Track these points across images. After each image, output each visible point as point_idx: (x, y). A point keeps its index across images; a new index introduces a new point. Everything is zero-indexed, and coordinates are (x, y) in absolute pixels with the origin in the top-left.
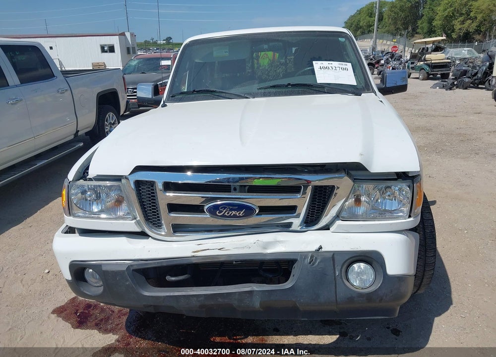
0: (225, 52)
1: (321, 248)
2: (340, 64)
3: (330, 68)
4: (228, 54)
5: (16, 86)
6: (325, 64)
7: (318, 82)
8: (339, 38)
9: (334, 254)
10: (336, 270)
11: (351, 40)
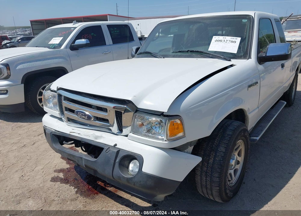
0: (176, 29)
1: (116, 145)
2: (232, 38)
3: (223, 41)
4: (177, 30)
5: (110, 45)
6: (221, 38)
7: (209, 50)
8: (243, 20)
9: (119, 150)
10: (117, 159)
11: (252, 21)
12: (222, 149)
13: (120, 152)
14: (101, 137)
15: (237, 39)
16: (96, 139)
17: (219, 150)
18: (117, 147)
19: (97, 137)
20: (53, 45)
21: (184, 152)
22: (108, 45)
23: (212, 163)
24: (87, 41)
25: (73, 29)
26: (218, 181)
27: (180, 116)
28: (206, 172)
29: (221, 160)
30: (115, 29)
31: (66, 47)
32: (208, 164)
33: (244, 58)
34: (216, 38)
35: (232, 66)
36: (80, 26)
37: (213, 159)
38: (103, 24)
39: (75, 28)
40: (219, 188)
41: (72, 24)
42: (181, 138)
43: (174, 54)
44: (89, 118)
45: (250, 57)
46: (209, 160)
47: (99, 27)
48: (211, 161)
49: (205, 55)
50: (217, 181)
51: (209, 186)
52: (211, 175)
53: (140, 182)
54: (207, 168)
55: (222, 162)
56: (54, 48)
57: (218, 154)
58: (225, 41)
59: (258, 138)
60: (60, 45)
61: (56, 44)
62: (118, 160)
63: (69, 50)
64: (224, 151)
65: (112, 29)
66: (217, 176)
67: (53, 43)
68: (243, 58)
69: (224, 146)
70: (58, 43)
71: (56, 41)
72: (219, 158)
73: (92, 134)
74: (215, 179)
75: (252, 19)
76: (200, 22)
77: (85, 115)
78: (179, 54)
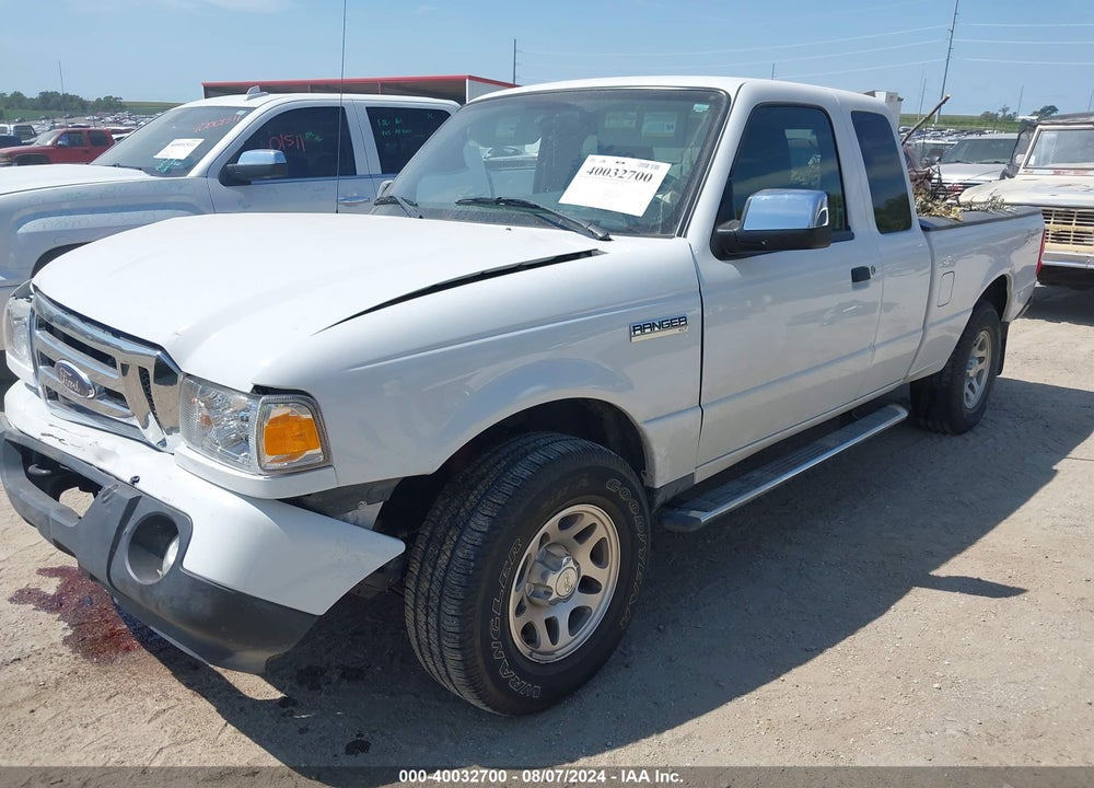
1: (138, 481)
2: (642, 165)
3: (612, 172)
5: (371, 176)
6: (610, 161)
7: (561, 201)
8: (696, 106)
9: (140, 497)
10: (129, 524)
11: (723, 110)
12: (480, 523)
13: (141, 502)
14: (111, 453)
15: (657, 167)
16: (100, 458)
17: (472, 524)
18: (138, 485)
19: (102, 455)
20: (165, 166)
21: (344, 520)
22: (362, 177)
23: (443, 566)
24: (276, 155)
25: (241, 113)
26: (457, 630)
27: (307, 394)
28: (428, 599)
29: (472, 557)
30: (397, 122)
31: (206, 173)
32: (434, 569)
33: (662, 233)
34: (593, 160)
35: (589, 254)
36: (266, 105)
37: (448, 553)
38: (354, 105)
39: (250, 110)
40: (463, 655)
41: (246, 96)
42: (316, 469)
43: (461, 208)
44: (83, 388)
45: (682, 233)
46: (438, 557)
47: (337, 113)
48: (444, 559)
49: (546, 216)
50: (451, 629)
51: (434, 648)
52: (439, 608)
53: (172, 599)
54: (431, 582)
55: (472, 564)
56: (169, 173)
57: (465, 539)
58: (619, 174)
59: (705, 517)
60: (189, 163)
61: (178, 160)
62: (128, 529)
63: (215, 183)
64: (485, 530)
65: (385, 123)
66: (453, 612)
67: (169, 158)
68: (658, 234)
69: (490, 514)
70: (183, 157)
71: (179, 150)
72: (466, 551)
73: (91, 441)
74: (449, 623)
75: (725, 105)
76: (567, 107)
77: (75, 377)
78: (475, 209)
